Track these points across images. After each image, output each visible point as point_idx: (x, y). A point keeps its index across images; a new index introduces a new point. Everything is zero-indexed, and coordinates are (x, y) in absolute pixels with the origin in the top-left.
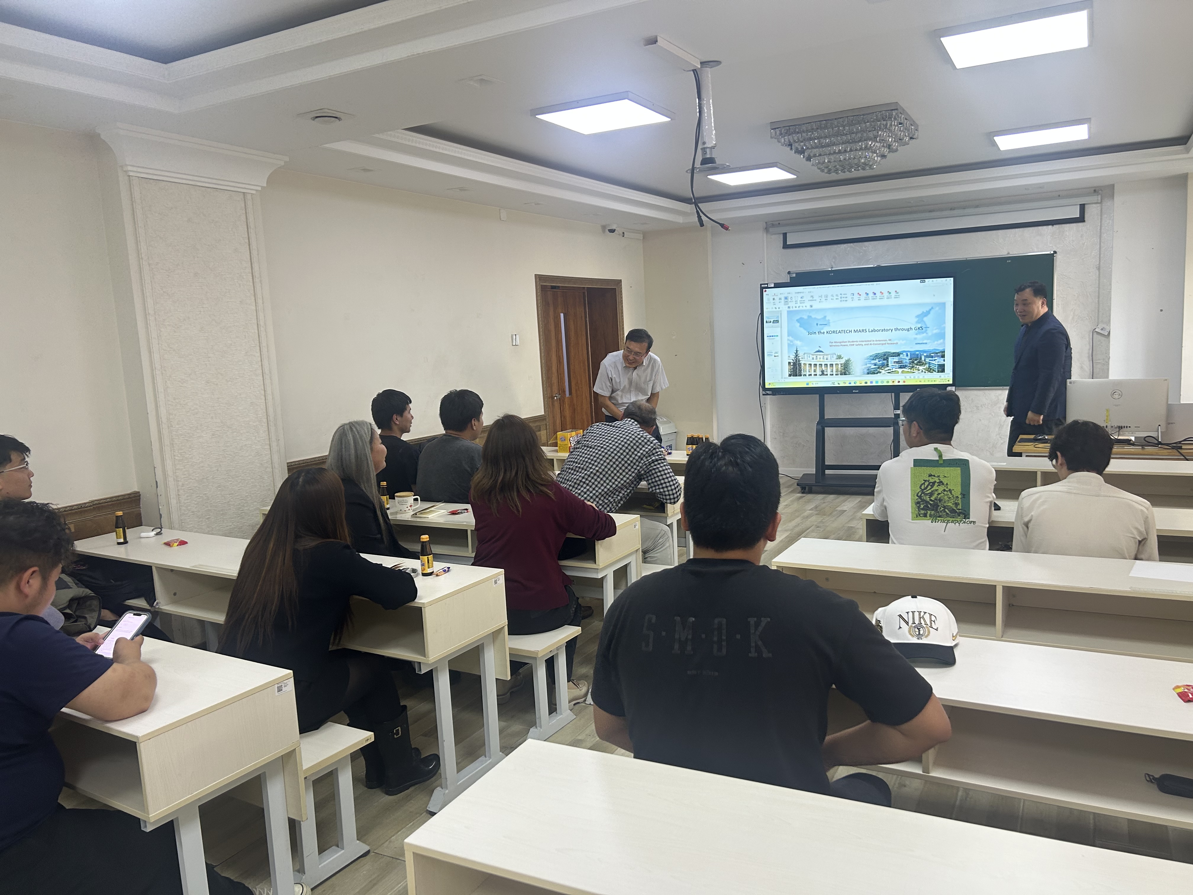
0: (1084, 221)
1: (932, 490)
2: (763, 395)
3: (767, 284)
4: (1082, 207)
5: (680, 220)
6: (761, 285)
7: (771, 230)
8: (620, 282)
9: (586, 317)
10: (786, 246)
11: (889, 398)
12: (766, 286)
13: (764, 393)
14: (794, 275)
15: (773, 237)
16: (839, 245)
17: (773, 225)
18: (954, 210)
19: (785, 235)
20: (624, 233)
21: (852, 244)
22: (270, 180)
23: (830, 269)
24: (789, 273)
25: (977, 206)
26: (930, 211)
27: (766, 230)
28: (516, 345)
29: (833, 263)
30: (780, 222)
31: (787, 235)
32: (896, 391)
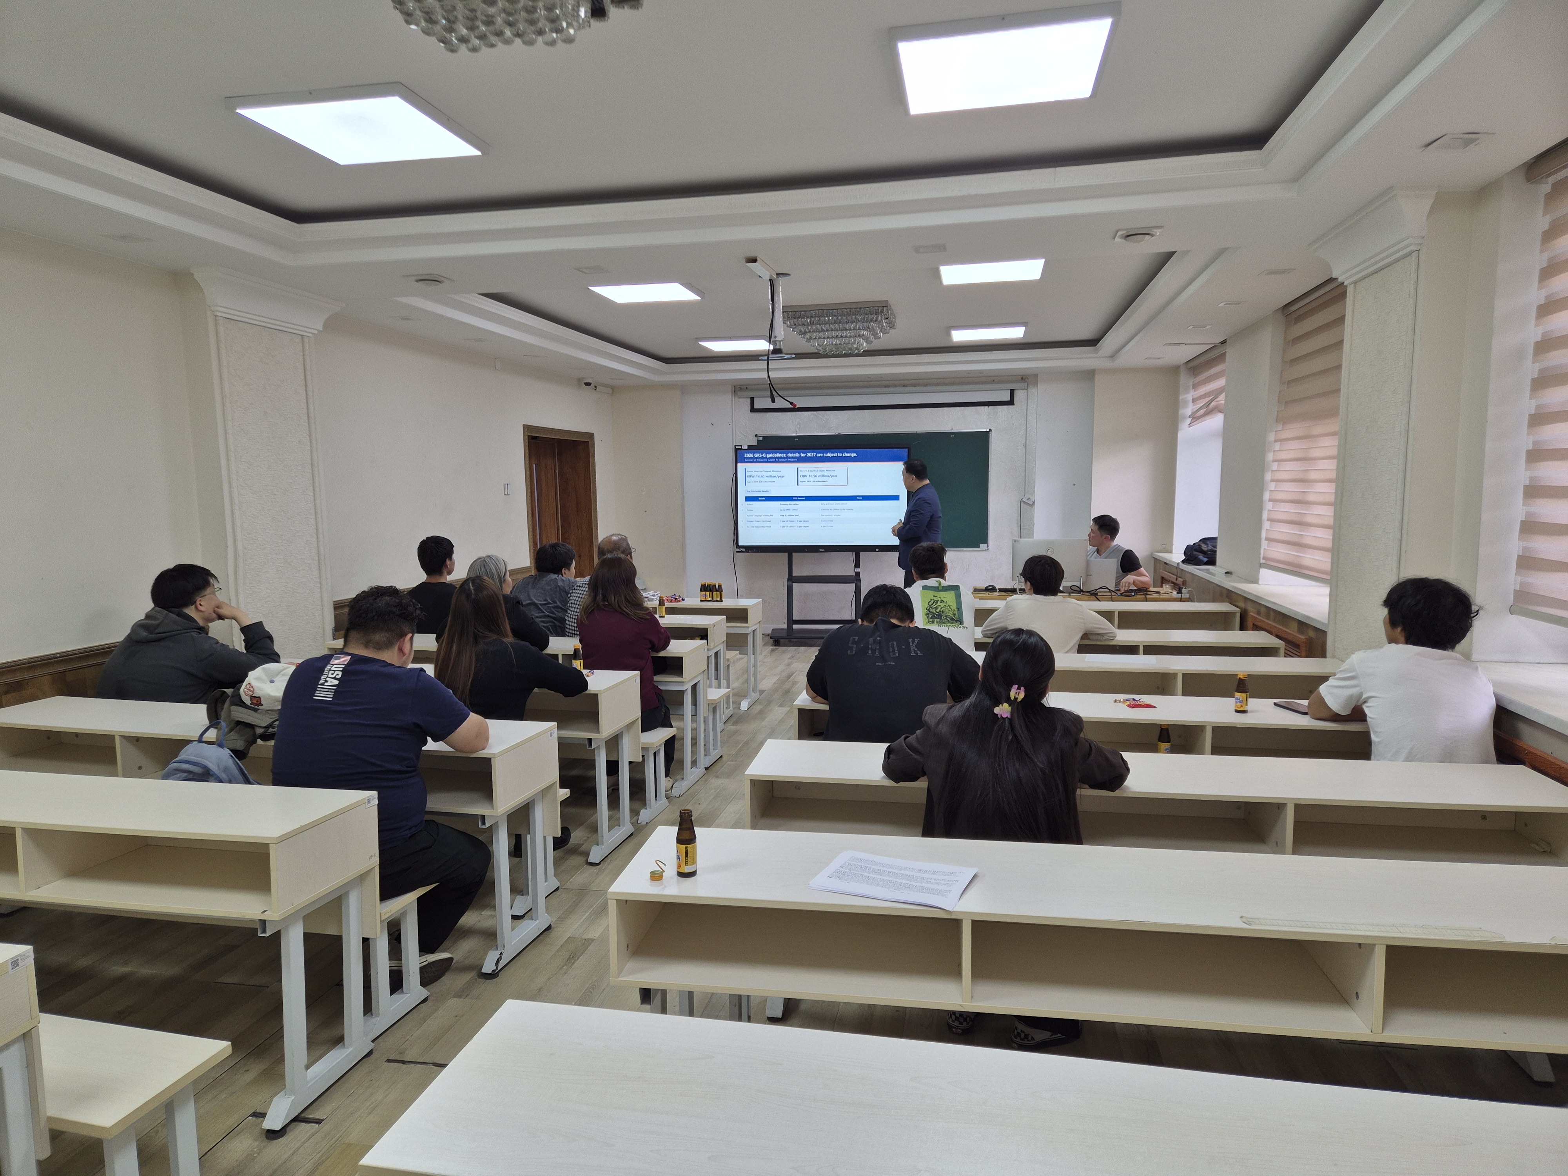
0: (1013, 404)
1: (937, 605)
2: (737, 552)
3: (741, 446)
4: (1012, 392)
5: (656, 378)
6: (735, 446)
7: (739, 393)
8: (592, 435)
9: (555, 470)
10: (753, 410)
11: (850, 556)
12: (740, 447)
13: (738, 550)
14: (761, 438)
15: (741, 400)
16: (803, 413)
17: (741, 390)
18: (907, 386)
19: (752, 399)
20: (596, 387)
21: (815, 412)
22: (327, 325)
23: (795, 435)
24: (756, 436)
25: (926, 385)
27: (735, 392)
28: (508, 495)
29: (797, 430)
30: (747, 387)
31: (755, 399)
32: (857, 551)
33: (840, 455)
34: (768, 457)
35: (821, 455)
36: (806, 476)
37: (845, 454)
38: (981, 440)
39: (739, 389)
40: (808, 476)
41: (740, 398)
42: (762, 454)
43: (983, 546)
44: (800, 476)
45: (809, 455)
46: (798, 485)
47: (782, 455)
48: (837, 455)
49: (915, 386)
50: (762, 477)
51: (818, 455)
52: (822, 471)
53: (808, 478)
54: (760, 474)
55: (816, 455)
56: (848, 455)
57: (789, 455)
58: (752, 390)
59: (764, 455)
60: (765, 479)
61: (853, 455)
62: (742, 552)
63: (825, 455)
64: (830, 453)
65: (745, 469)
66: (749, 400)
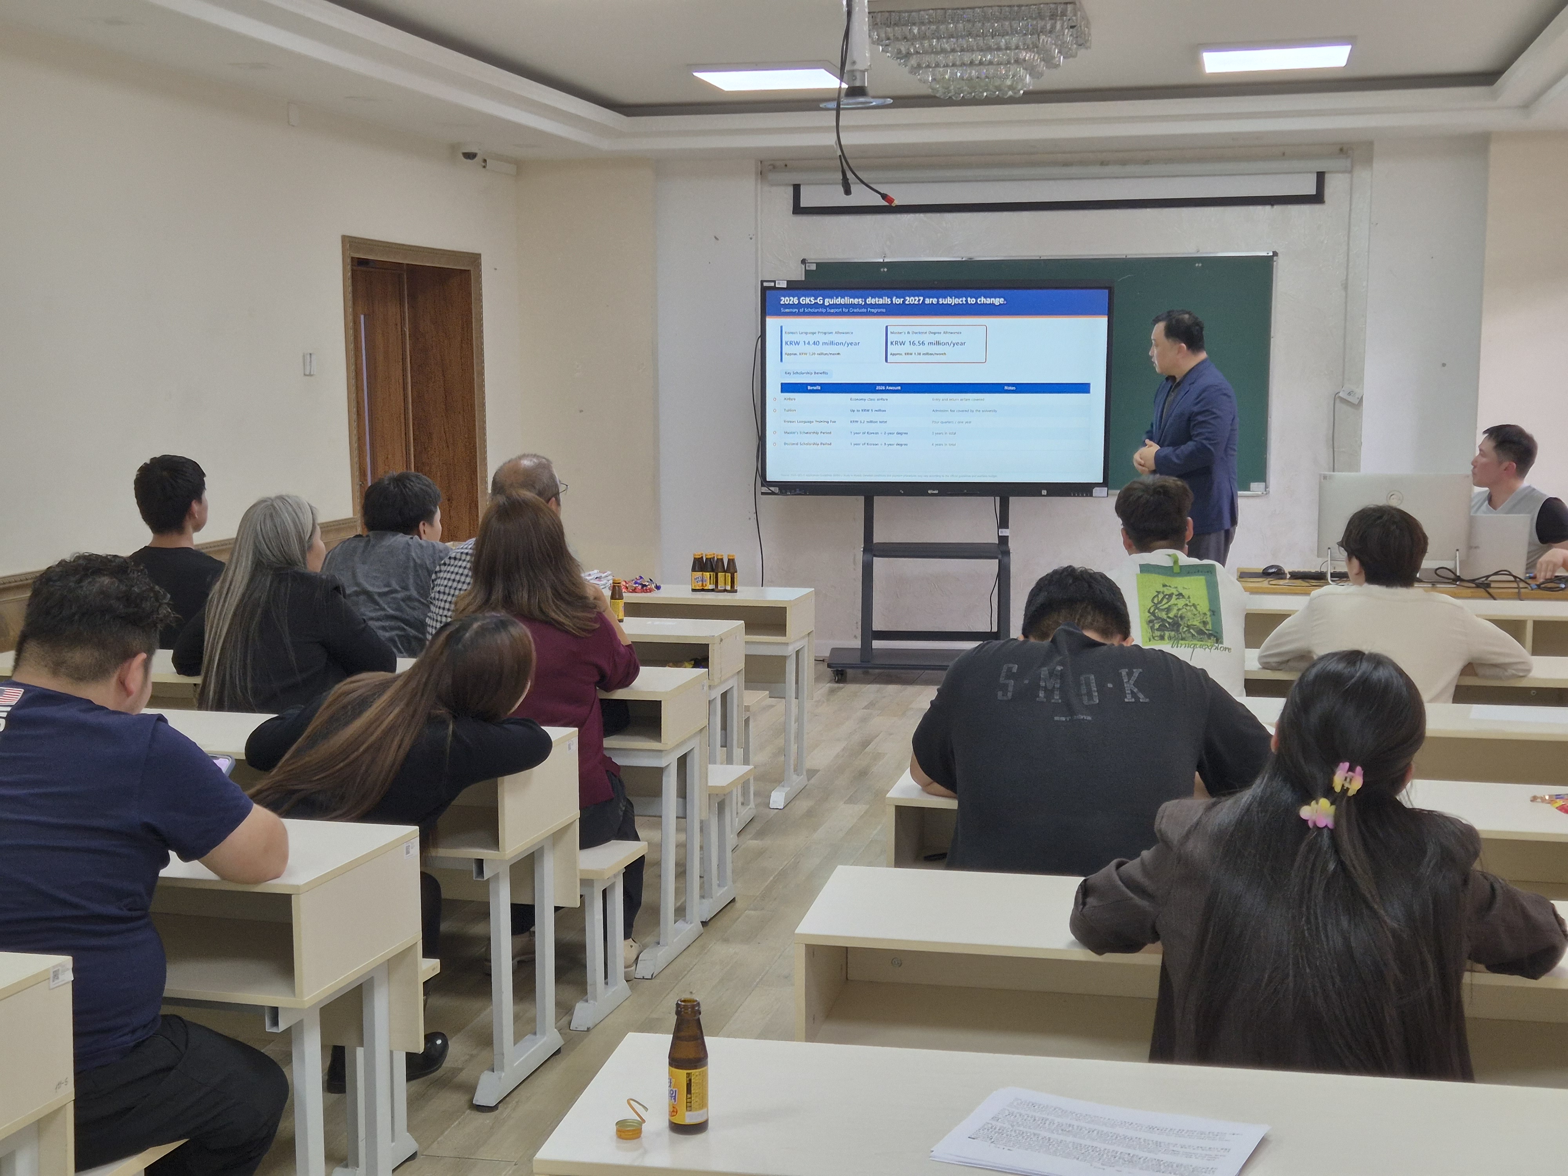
0: (1321, 202)
1: (1169, 604)
2: (763, 493)
3: (774, 282)
4: (1322, 177)
6: (762, 282)
7: (770, 176)
8: (477, 257)
9: (403, 326)
10: (798, 207)
11: (989, 505)
12: (773, 284)
13: (764, 488)
14: (813, 268)
15: (775, 190)
16: (898, 216)
17: (775, 169)
19: (796, 189)
20: (485, 161)
21: (922, 215)
23: (881, 261)
27: (762, 174)
28: (310, 375)
29: (886, 249)
30: (789, 163)
31: (804, 186)
32: (1002, 493)
33: (972, 301)
34: (826, 304)
35: (935, 301)
36: (903, 343)
37: (982, 300)
38: (1258, 273)
39: (769, 167)
40: (907, 343)
41: (769, 185)
42: (816, 299)
43: (1257, 487)
44: (892, 343)
45: (910, 300)
46: (886, 361)
47: (856, 301)
48: (966, 301)
50: (814, 343)
51: (927, 301)
52: (935, 333)
53: (907, 348)
54: (812, 338)
55: (924, 300)
56: (989, 301)
57: (870, 301)
58: (797, 168)
59: (819, 301)
60: (820, 349)
61: (998, 301)
62: (773, 492)
63: (941, 301)
64: (951, 297)
65: (781, 327)
66: (789, 191)
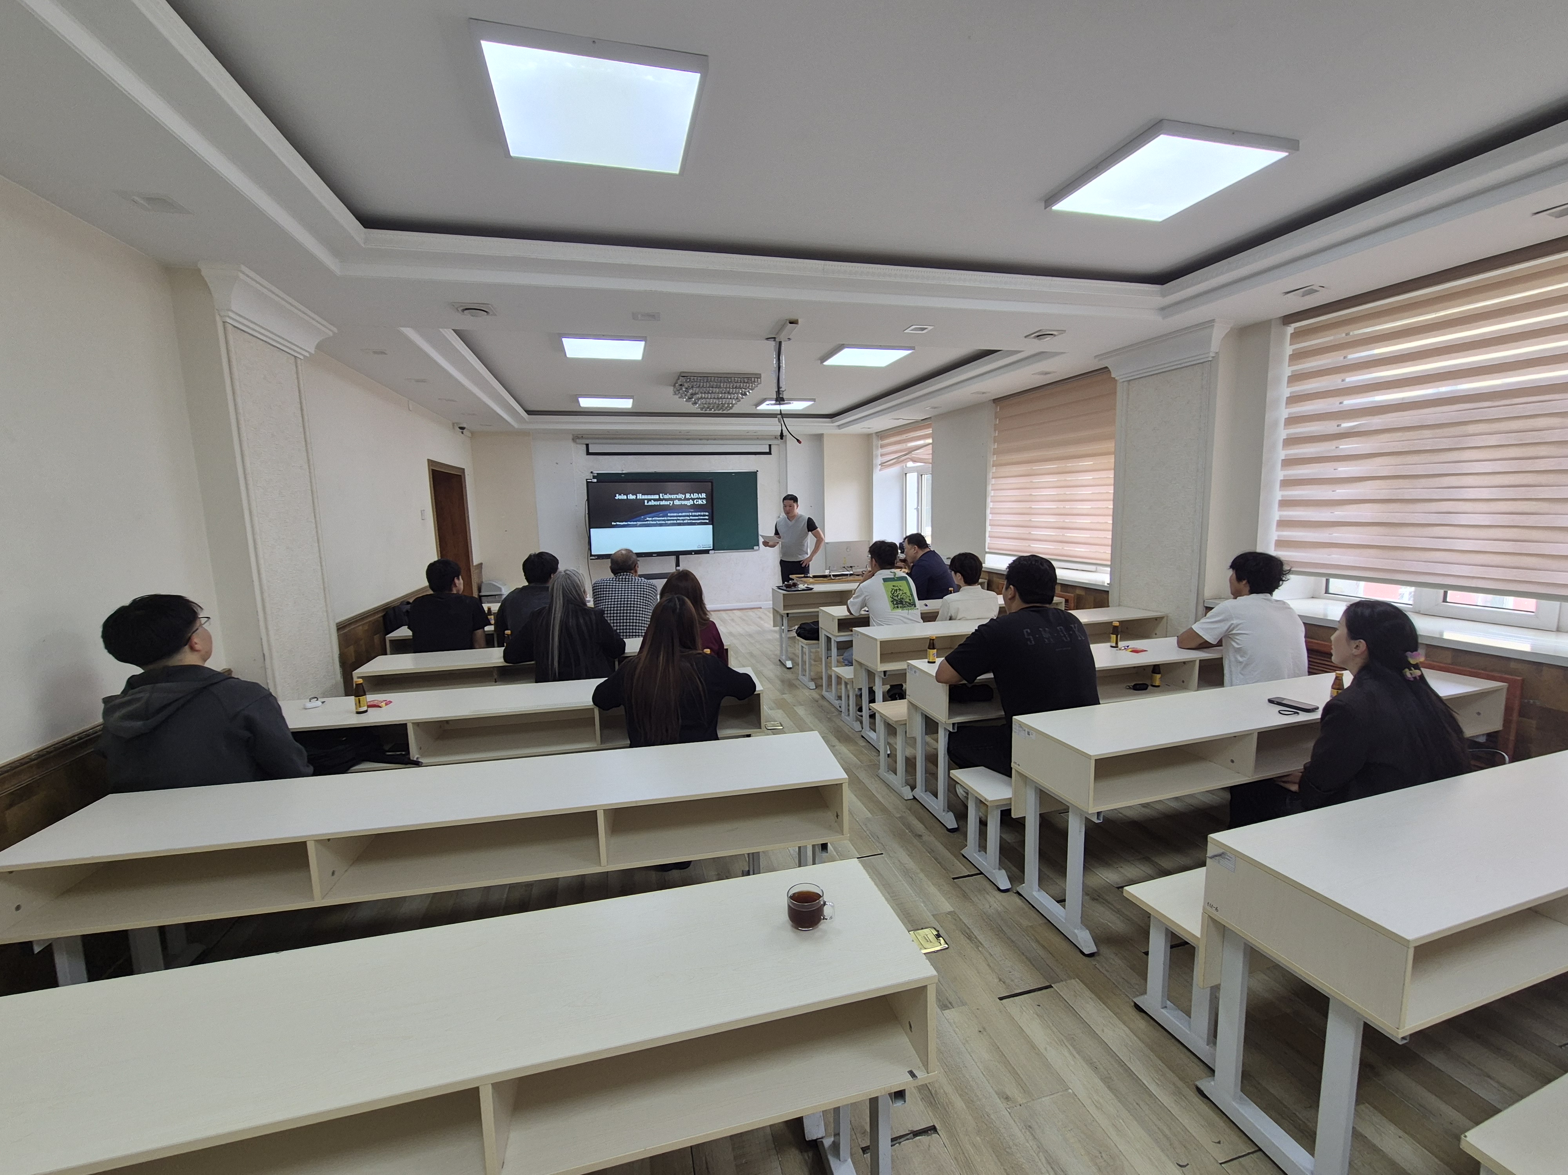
0: (771, 454)
1: (897, 593)
2: (591, 560)
4: (770, 446)
8: (464, 470)
10: (588, 453)
13: (591, 558)
14: (596, 475)
15: (578, 446)
16: (627, 456)
17: (578, 438)
19: (587, 445)
21: (636, 456)
23: (622, 472)
24: (592, 472)
25: (715, 439)
26: (688, 439)
29: (623, 469)
30: (584, 436)
31: (590, 446)
32: (677, 554)
38: (752, 477)
39: (577, 437)
41: (577, 444)
43: (756, 548)
49: (708, 440)
58: (588, 438)
62: (596, 559)
66: (585, 446)
